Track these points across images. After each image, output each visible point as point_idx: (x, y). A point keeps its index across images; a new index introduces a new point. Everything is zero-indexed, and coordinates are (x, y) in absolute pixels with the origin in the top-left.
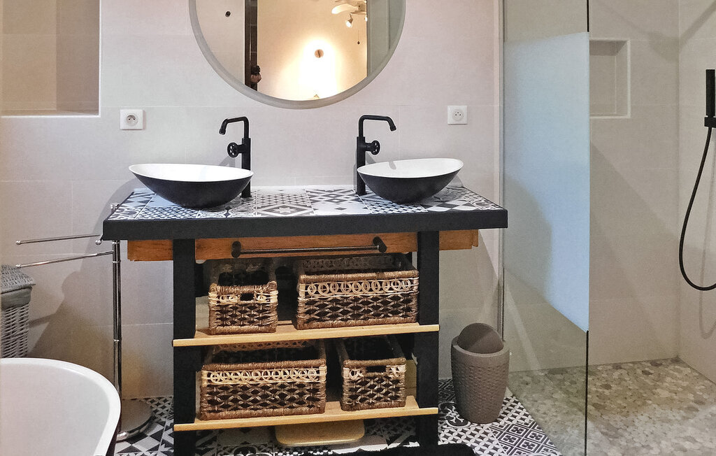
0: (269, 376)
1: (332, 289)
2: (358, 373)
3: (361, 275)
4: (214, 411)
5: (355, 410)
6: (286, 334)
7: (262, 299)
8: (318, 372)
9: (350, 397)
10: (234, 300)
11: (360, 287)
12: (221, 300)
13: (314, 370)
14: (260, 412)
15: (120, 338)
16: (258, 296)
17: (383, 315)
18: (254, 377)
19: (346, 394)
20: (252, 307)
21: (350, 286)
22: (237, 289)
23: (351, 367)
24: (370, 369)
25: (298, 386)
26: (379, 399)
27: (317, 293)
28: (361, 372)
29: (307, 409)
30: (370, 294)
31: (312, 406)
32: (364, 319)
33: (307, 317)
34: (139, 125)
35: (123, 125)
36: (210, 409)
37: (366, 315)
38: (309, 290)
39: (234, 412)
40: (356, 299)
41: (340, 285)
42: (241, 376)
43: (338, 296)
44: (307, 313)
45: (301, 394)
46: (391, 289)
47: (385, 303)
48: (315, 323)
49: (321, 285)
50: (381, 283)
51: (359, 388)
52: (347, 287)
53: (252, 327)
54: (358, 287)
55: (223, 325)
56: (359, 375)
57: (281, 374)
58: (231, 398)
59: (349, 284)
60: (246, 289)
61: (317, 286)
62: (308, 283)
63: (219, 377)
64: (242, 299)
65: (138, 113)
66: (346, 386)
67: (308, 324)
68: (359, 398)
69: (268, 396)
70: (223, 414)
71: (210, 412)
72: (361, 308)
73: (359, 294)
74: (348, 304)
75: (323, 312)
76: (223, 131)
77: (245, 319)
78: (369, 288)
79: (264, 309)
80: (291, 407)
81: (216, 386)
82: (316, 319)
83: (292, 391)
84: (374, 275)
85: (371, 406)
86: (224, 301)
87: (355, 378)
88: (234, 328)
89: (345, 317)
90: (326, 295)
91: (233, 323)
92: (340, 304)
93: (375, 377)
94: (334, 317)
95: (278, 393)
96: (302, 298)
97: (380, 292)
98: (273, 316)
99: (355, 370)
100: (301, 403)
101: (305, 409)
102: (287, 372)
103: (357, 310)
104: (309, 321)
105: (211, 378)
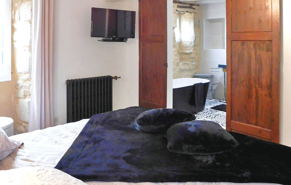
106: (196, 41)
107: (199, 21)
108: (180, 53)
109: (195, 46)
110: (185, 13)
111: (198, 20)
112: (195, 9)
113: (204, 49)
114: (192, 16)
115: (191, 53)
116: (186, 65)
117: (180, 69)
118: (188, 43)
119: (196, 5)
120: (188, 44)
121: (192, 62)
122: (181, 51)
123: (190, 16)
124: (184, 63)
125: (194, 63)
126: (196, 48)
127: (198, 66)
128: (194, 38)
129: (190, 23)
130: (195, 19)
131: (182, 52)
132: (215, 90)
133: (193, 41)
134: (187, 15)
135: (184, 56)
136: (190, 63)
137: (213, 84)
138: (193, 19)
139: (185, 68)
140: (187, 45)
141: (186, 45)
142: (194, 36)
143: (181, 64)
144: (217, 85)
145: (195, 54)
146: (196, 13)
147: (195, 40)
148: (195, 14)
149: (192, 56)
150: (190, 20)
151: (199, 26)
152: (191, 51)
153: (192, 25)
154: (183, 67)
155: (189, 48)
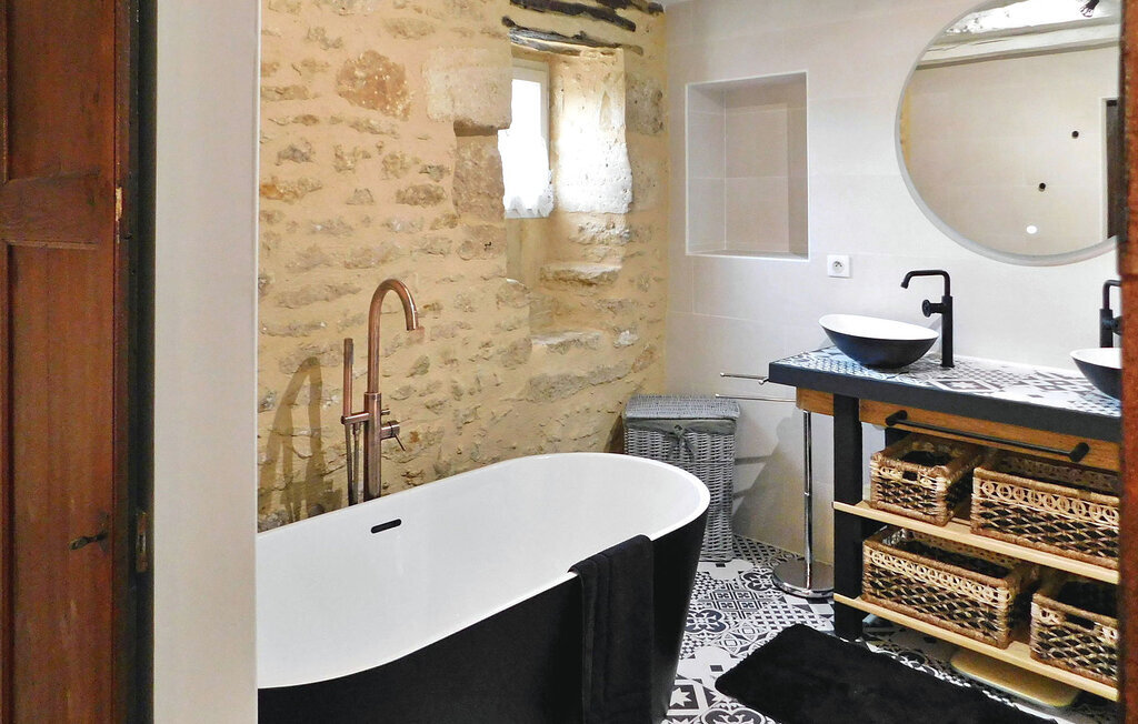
0: (936, 577)
1: (1015, 496)
2: (1052, 617)
3: (1057, 488)
4: (875, 595)
5: (1046, 663)
6: (958, 533)
7: (926, 483)
8: (996, 594)
9: (1041, 644)
10: (896, 476)
11: (1054, 503)
12: (881, 472)
13: (991, 590)
14: (925, 616)
15: (810, 492)
16: (922, 477)
17: (1089, 551)
18: (920, 573)
19: (1034, 637)
20: (916, 490)
21: (1040, 497)
22: (899, 464)
23: (1042, 605)
24: (1070, 617)
25: (971, 602)
26: (1082, 664)
27: (995, 494)
28: (1056, 616)
29: (982, 635)
30: (1070, 516)
31: (988, 635)
32: (1062, 547)
33: (983, 521)
34: (845, 272)
35: (830, 271)
36: (872, 591)
37: (1064, 543)
38: (984, 488)
39: (896, 605)
40: (1049, 517)
41: (1026, 493)
42: (904, 565)
43: (1025, 507)
44: (983, 515)
45: (975, 614)
46: (1102, 518)
47: (1094, 536)
48: (994, 532)
49: (1000, 486)
50: (1087, 507)
51: (1053, 637)
52: (1037, 497)
53: (916, 513)
54: (1052, 502)
55: (884, 501)
56: (1053, 619)
57: (950, 579)
58: (895, 587)
59: (1039, 494)
60: (910, 467)
61: (996, 486)
62: (984, 479)
63: (882, 558)
64: (904, 477)
65: (844, 259)
66: (1035, 628)
67: (983, 529)
68: (1053, 650)
69: (935, 601)
70: (885, 602)
71: (871, 594)
72: (1056, 531)
73: (1054, 513)
74: (1037, 520)
75: (1002, 521)
76: (905, 285)
77: (908, 501)
78: (1068, 507)
79: (928, 495)
80: (962, 626)
81: (879, 568)
82: (993, 526)
83: (963, 606)
84: (1075, 491)
85: (1070, 667)
86: (886, 474)
87: (1046, 620)
88: (896, 507)
89: (1033, 536)
90: (1007, 500)
91: (896, 502)
92: (1027, 518)
93: (1076, 632)
94: (1019, 532)
95: (946, 601)
96: (976, 496)
97: (1086, 518)
98: (940, 507)
99: (1048, 611)
100: (975, 626)
101: (978, 634)
102: (957, 580)
103: (1052, 532)
104: (984, 526)
105: (874, 558)
106: (639, 207)
107: (660, 95)
108: (550, 276)
109: (632, 235)
110: (576, 53)
111: (649, 91)
112: (631, 27)
113: (688, 252)
114: (614, 68)
115: (609, 279)
116: (573, 351)
117: (533, 384)
118: (593, 223)
119: (640, 8)
120: (595, 226)
121: (617, 331)
122: (555, 267)
123: (607, 69)
124: (562, 344)
125: (625, 338)
126: (636, 248)
127: (650, 352)
128: (629, 193)
129: (603, 106)
130: (630, 83)
131: (557, 273)
132: (746, 493)
133: (624, 208)
134: (589, 63)
135: (574, 297)
136: (605, 338)
137: (738, 461)
138: (621, 82)
139: (565, 371)
140: (590, 233)
141: (582, 229)
142: (629, 178)
143: (539, 346)
144: (761, 466)
145: (632, 281)
146: (639, 51)
147: (631, 205)
148: (636, 55)
149: (613, 295)
150: (603, 87)
151: (659, 126)
152: (609, 267)
153: (618, 117)
154: (552, 368)
155: (601, 250)
